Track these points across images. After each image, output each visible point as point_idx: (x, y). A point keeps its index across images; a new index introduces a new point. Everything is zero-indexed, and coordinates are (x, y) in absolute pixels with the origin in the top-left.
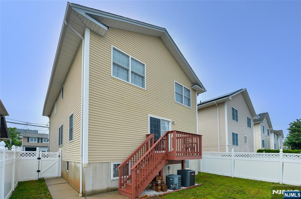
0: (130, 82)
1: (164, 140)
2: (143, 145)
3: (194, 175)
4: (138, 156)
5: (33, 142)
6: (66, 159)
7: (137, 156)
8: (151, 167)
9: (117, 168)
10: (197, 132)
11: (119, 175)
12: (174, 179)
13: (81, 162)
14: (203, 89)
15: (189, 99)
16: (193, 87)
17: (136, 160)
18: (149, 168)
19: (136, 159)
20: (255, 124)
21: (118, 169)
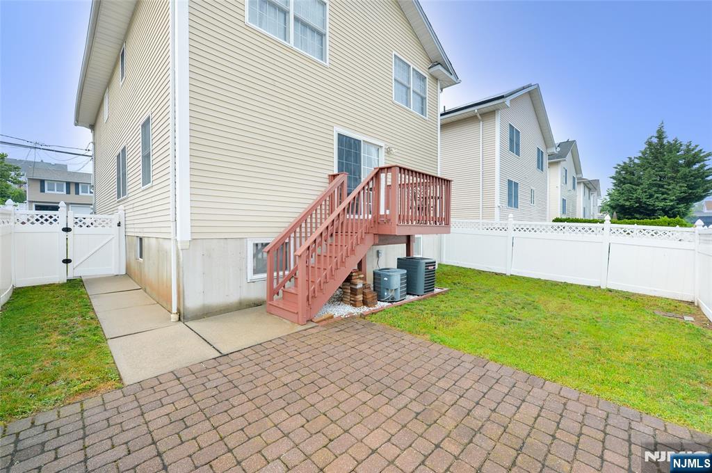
0: (292, 44)
1: (371, 189)
2: (323, 198)
3: (434, 270)
4: (311, 225)
5: (56, 192)
6: (136, 230)
7: (309, 225)
8: (341, 250)
9: (263, 254)
10: (439, 173)
11: (268, 268)
12: (392, 277)
13: (172, 236)
14: (453, 77)
15: (423, 99)
16: (432, 70)
17: (306, 234)
18: (336, 252)
19: (306, 232)
20: (550, 164)
21: (265, 255)
